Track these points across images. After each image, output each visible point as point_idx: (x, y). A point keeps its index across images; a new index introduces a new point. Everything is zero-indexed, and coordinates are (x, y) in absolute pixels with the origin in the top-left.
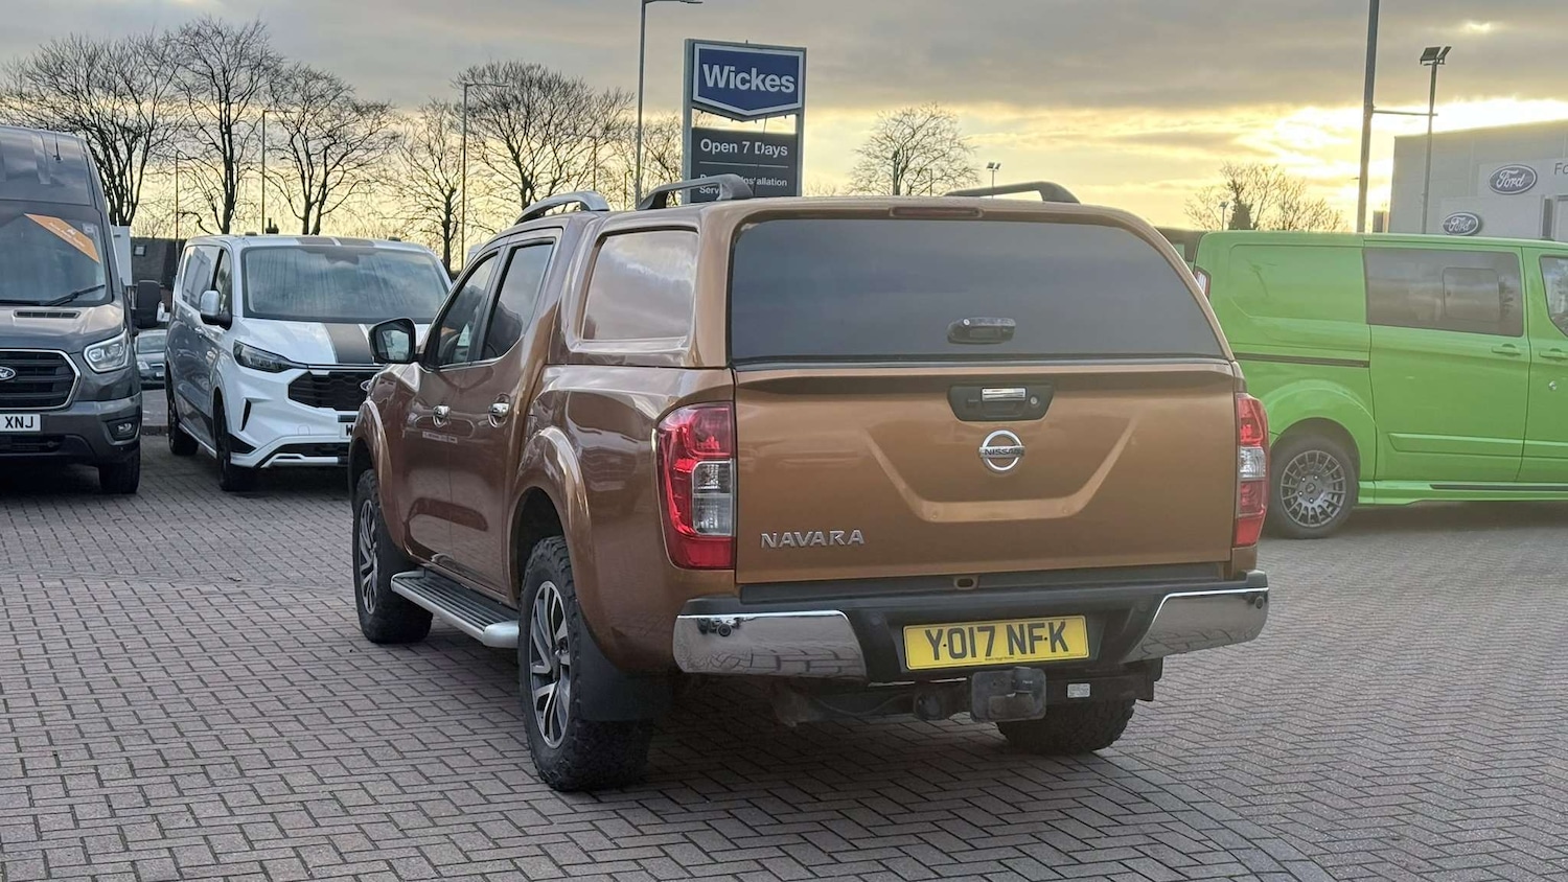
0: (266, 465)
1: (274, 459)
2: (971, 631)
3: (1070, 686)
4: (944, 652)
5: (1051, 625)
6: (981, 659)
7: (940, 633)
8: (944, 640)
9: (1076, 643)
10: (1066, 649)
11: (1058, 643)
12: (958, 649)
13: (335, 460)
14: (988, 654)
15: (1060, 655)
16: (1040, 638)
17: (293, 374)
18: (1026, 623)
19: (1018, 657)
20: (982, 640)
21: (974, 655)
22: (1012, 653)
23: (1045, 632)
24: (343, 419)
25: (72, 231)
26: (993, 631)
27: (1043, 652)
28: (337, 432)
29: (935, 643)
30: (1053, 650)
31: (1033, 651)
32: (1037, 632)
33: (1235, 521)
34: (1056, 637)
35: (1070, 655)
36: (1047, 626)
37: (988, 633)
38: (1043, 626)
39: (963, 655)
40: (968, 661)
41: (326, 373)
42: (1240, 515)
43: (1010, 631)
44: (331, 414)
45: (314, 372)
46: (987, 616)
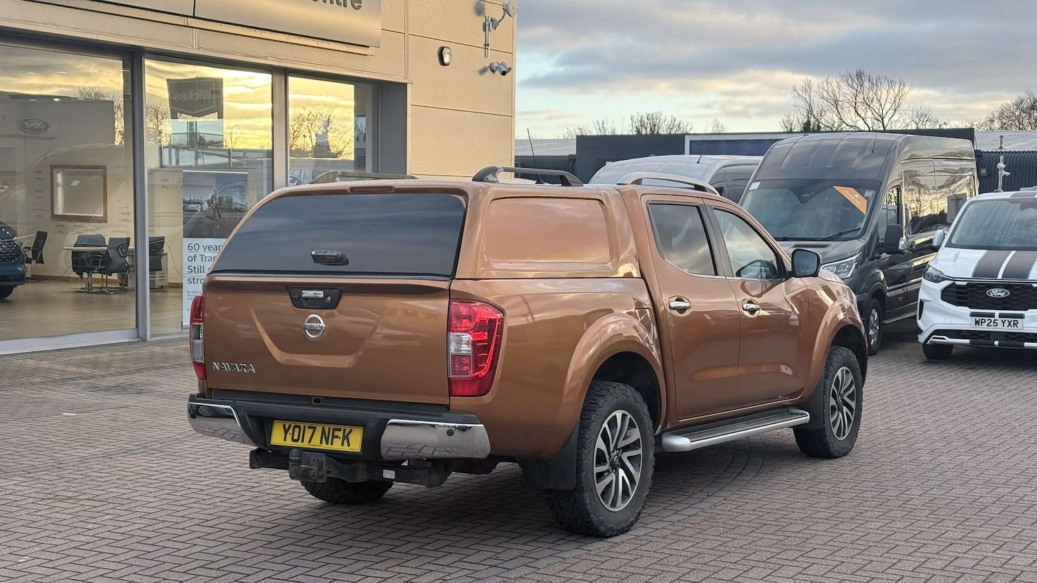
0: (928, 343)
1: (931, 339)
2: (305, 427)
3: (384, 470)
4: (289, 437)
5: (345, 430)
6: (305, 445)
7: (290, 426)
8: (291, 431)
9: (355, 444)
10: (349, 445)
11: (346, 441)
12: (296, 438)
13: (967, 341)
14: (310, 442)
15: (345, 448)
16: (337, 437)
17: (946, 283)
18: (332, 427)
19: (324, 446)
20: (308, 433)
21: (302, 441)
22: (321, 443)
23: (340, 434)
24: (973, 315)
25: (857, 195)
26: (314, 428)
27: (337, 445)
28: (969, 323)
29: (286, 432)
30: (343, 444)
31: (332, 444)
32: (336, 433)
33: (449, 380)
34: (346, 437)
35: (351, 449)
36: (342, 430)
37: (312, 430)
38: (340, 430)
39: (297, 441)
40: (299, 444)
41: (965, 283)
42: (452, 376)
43: (323, 429)
44: (967, 310)
45: (957, 283)
46: (313, 420)
